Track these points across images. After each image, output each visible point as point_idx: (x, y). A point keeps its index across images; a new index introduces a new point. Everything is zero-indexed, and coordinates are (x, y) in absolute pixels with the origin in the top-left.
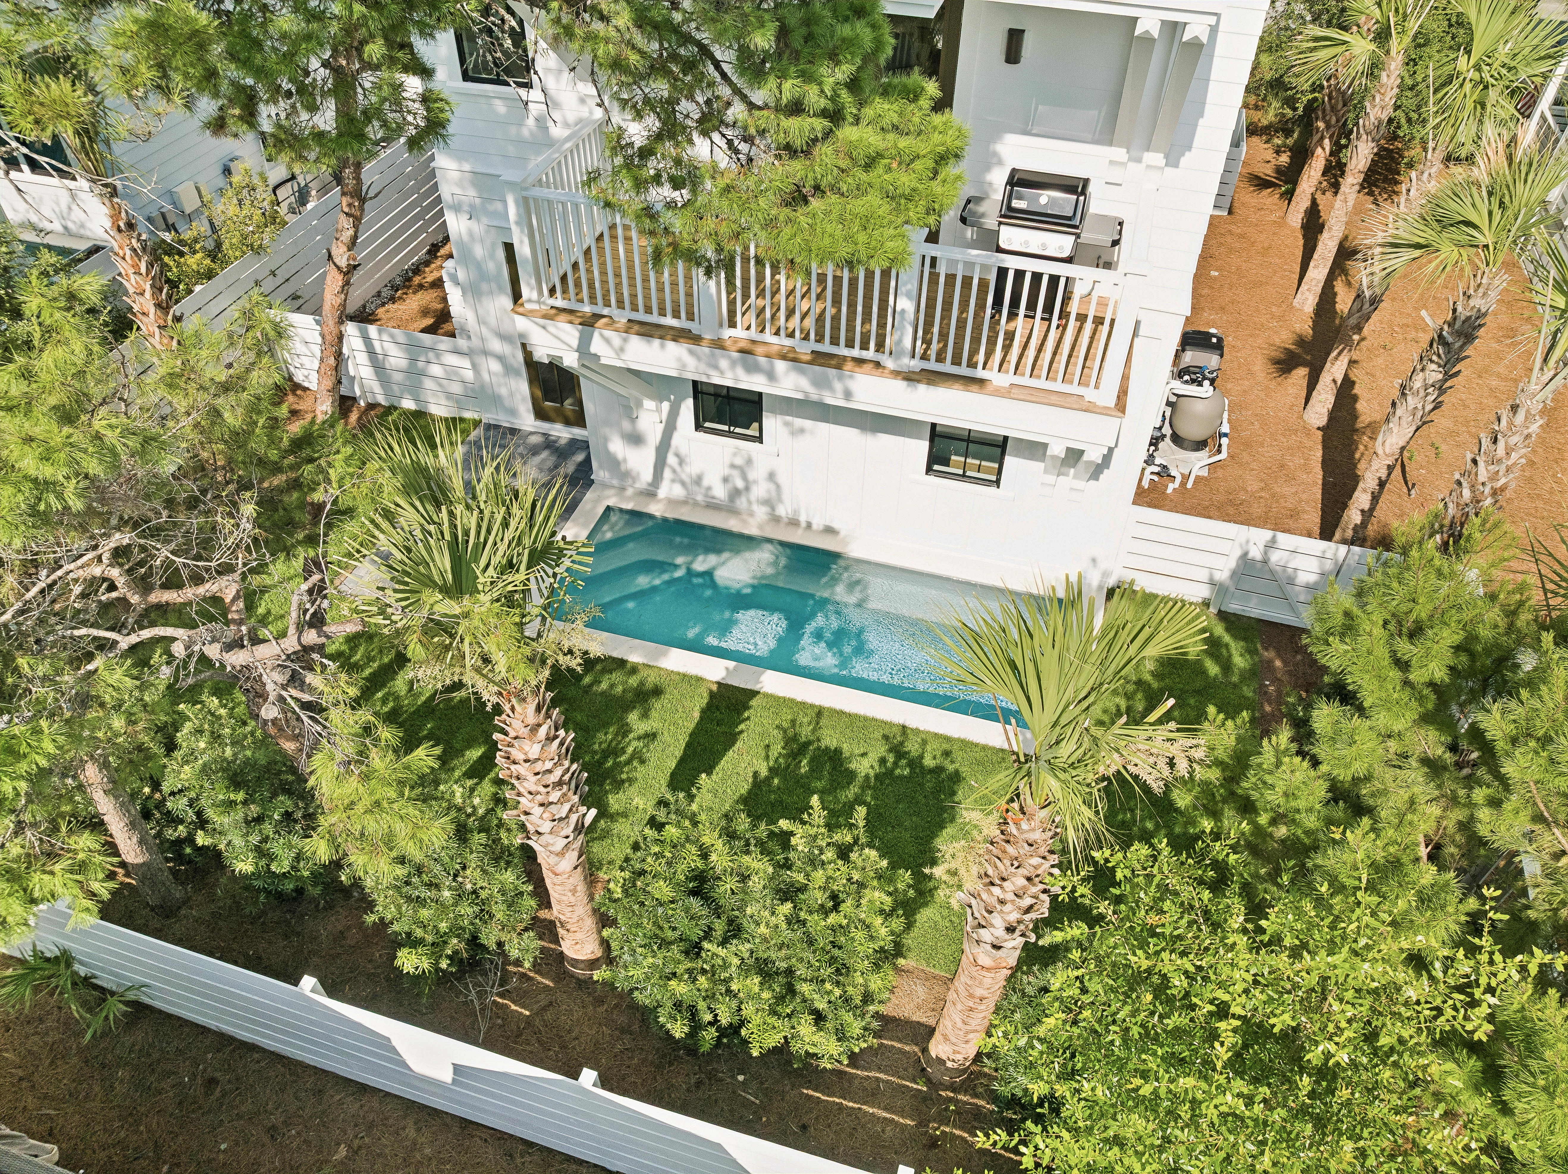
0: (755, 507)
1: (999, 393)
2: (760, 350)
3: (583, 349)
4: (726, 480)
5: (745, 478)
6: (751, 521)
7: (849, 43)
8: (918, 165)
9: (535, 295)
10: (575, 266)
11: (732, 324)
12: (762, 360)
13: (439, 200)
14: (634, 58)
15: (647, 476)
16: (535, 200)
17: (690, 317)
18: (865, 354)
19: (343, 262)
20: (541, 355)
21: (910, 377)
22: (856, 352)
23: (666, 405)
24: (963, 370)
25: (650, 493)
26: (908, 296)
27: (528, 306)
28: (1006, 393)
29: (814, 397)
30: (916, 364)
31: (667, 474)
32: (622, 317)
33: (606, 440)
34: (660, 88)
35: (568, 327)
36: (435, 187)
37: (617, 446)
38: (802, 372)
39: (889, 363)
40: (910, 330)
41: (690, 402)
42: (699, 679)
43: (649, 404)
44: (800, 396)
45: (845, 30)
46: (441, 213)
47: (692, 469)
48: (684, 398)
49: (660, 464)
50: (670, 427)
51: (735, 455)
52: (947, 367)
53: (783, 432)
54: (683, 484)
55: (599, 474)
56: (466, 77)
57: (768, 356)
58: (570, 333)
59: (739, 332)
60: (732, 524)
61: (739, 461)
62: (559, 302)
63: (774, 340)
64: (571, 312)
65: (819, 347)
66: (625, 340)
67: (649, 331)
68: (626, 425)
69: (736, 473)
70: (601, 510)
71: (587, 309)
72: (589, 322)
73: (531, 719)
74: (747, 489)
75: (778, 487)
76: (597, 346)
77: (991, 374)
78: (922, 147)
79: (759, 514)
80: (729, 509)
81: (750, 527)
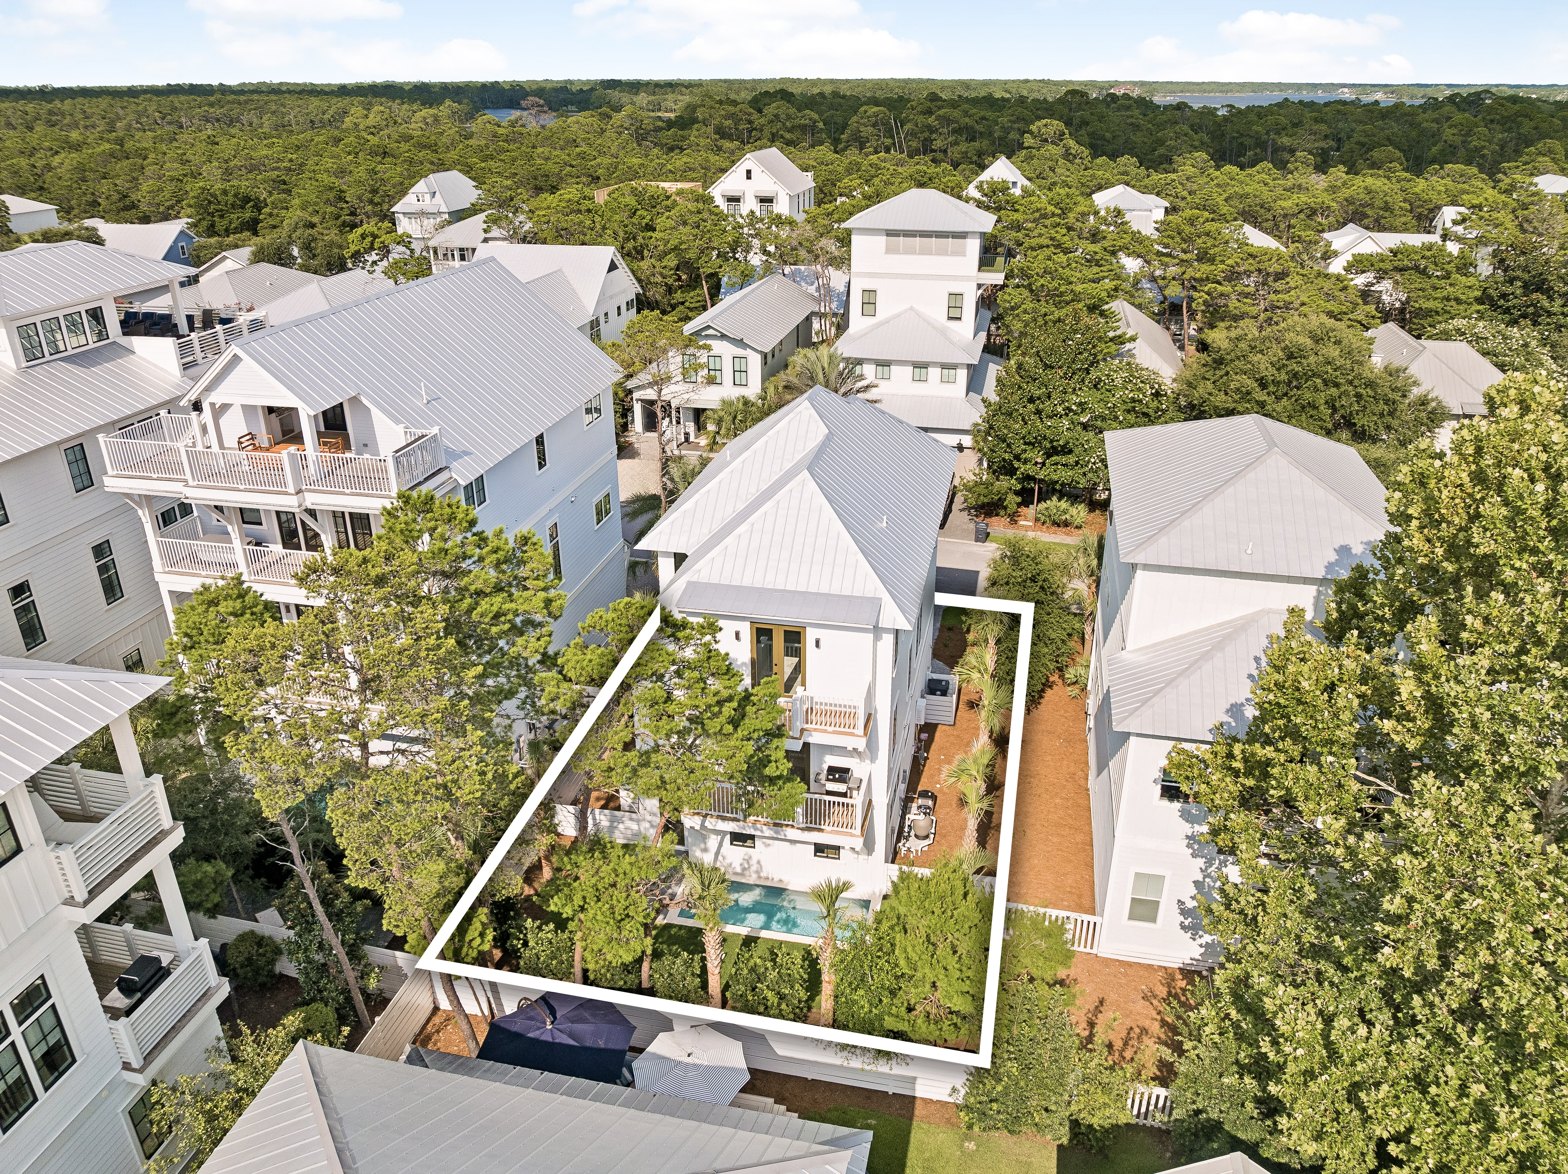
0: (753, 874)
1: (828, 833)
4: (741, 863)
5: (748, 862)
6: (752, 879)
12: (757, 826)
18: (788, 823)
21: (802, 829)
22: (785, 822)
23: (721, 839)
24: (817, 826)
28: (832, 832)
30: (806, 826)
31: (718, 863)
38: (769, 828)
39: (795, 825)
40: (801, 816)
41: (729, 838)
43: (713, 837)
44: (767, 835)
47: (729, 860)
49: (717, 858)
50: (720, 845)
51: (745, 854)
52: (814, 825)
53: (763, 846)
57: (759, 824)
60: (744, 880)
61: (746, 856)
63: (762, 821)
65: (775, 822)
66: (717, 822)
67: (724, 819)
69: (745, 861)
72: (706, 816)
74: (749, 868)
75: (761, 865)
76: (707, 824)
77: (826, 827)
79: (754, 876)
80: (742, 875)
81: (751, 881)
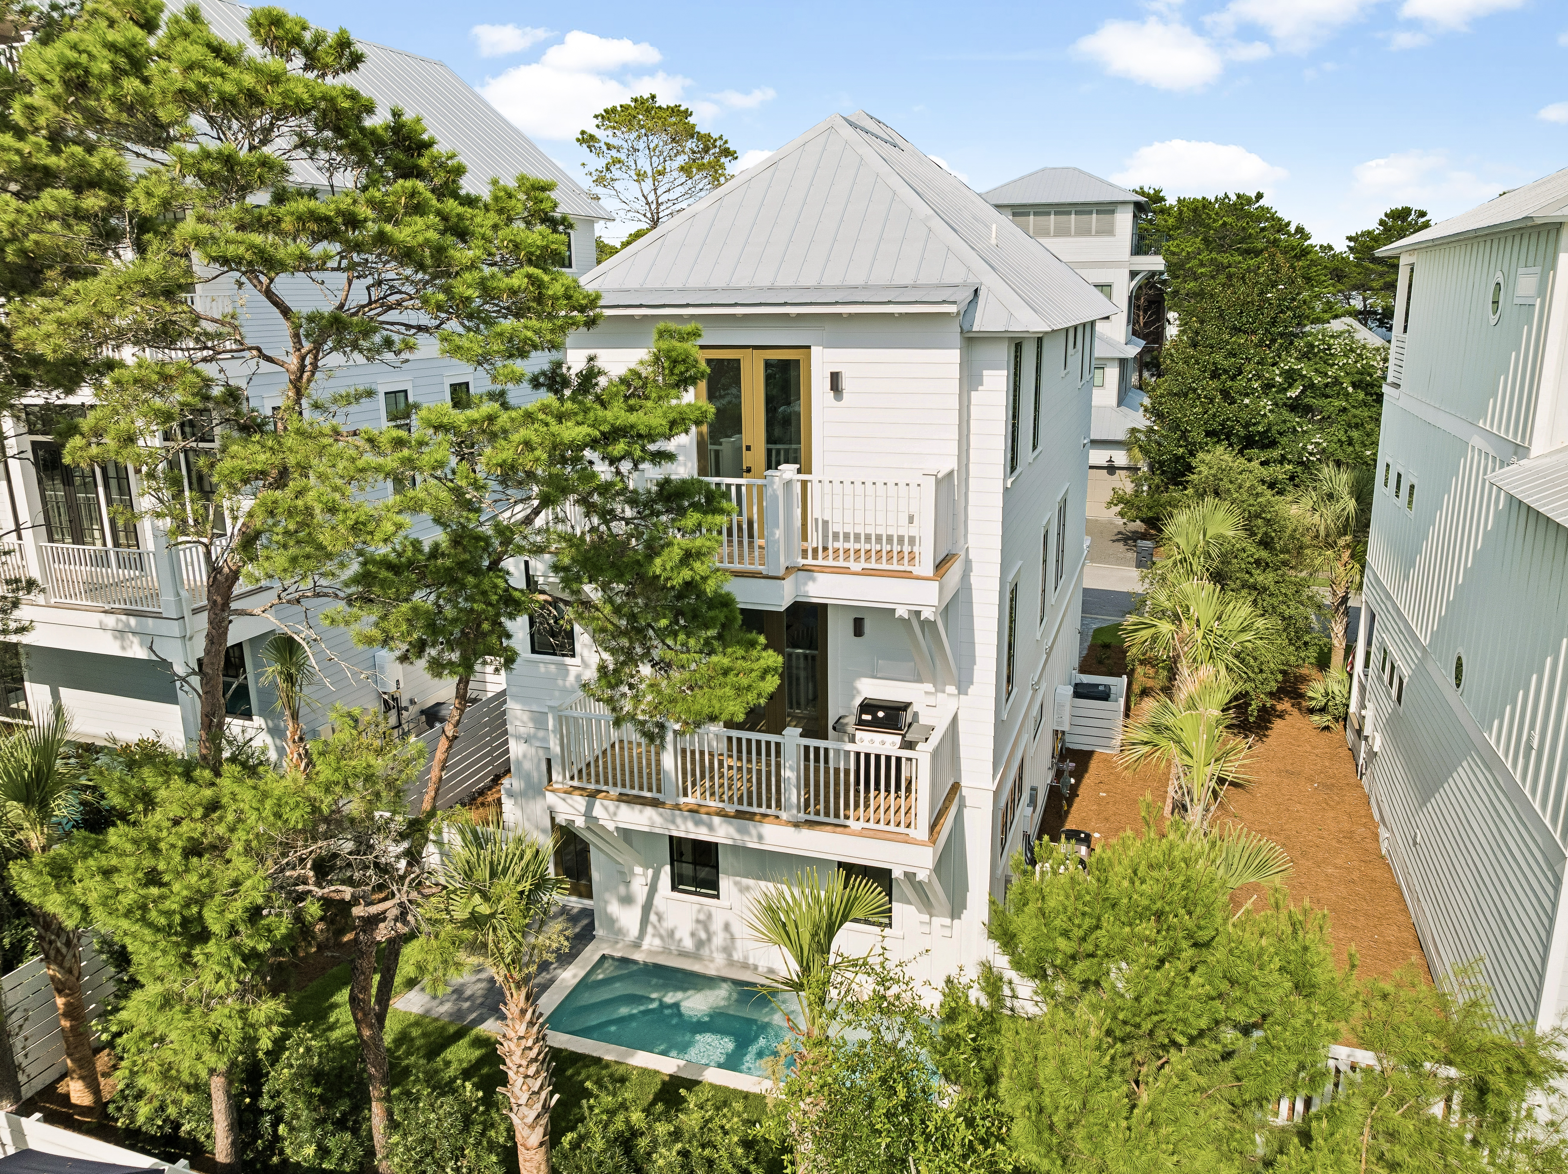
0: (715, 955)
1: (854, 834)
2: (703, 810)
3: (588, 815)
4: (693, 934)
5: (707, 930)
6: (711, 965)
7: (714, 619)
8: (753, 674)
9: (560, 779)
10: (588, 765)
11: (685, 794)
12: (705, 817)
13: (506, 732)
14: (610, 626)
15: (633, 931)
16: (567, 717)
17: (659, 791)
18: (769, 812)
19: (450, 734)
20: (561, 820)
21: (796, 825)
22: (763, 810)
23: (650, 872)
24: (832, 820)
25: (637, 945)
26: (791, 768)
27: (555, 786)
29: (739, 843)
30: (802, 816)
31: (650, 930)
32: (614, 792)
33: (606, 902)
34: (625, 642)
35: (579, 798)
36: (504, 723)
37: (614, 908)
38: (731, 824)
39: (784, 815)
40: (795, 791)
41: (668, 868)
42: (656, 1072)
43: (638, 870)
44: (730, 842)
45: (711, 614)
46: (506, 742)
47: (668, 924)
48: (663, 865)
49: (644, 921)
50: (653, 889)
51: (699, 911)
52: (822, 818)
53: (734, 890)
54: (661, 937)
55: (599, 932)
56: (534, 651)
57: (708, 814)
58: (579, 802)
59: (690, 800)
60: (696, 967)
61: (702, 917)
62: (576, 783)
63: (712, 804)
64: (583, 789)
65: (740, 808)
66: (617, 807)
67: (633, 800)
68: (622, 890)
69: (700, 927)
70: (596, 958)
71: (592, 787)
72: (593, 795)
73: (522, 1004)
74: (709, 939)
75: (733, 938)
76: (598, 811)
77: (851, 822)
78: (755, 666)
79: (720, 959)
80: (695, 956)
81: (711, 970)
